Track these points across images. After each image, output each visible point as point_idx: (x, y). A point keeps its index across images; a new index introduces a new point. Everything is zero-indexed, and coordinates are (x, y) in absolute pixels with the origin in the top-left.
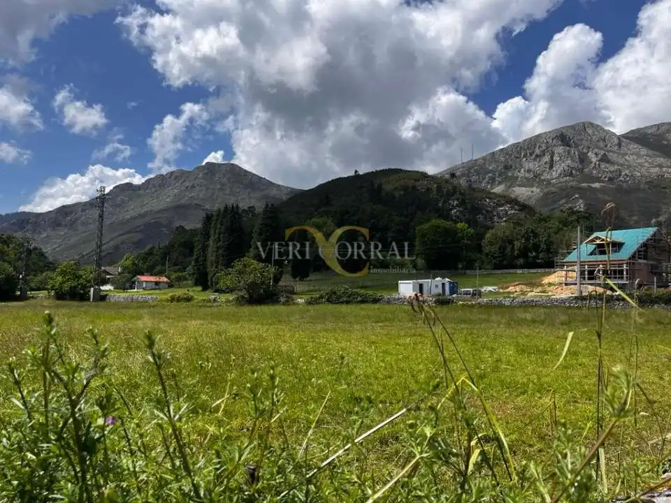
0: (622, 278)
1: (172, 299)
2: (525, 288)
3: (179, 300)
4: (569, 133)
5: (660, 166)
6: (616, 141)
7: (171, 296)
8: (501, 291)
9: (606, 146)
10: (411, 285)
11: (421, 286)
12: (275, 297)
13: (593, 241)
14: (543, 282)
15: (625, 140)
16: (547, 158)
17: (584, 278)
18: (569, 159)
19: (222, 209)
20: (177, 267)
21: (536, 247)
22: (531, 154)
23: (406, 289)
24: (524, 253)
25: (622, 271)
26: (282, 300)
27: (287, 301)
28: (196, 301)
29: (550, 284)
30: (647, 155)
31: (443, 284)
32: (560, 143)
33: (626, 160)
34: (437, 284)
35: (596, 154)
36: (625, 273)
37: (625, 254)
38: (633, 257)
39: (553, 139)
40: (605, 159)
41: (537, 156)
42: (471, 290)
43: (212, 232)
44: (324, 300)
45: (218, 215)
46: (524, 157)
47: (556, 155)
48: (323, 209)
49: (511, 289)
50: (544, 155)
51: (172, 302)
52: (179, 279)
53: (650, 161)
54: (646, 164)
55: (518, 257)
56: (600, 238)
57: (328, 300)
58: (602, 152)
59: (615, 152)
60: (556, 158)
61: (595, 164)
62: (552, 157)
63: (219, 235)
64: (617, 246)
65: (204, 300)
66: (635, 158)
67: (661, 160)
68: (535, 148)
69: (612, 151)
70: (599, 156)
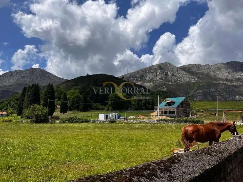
0: (175, 114)
1: (3, 121)
2: (144, 117)
3: (6, 121)
4: (162, 66)
5: (189, 78)
6: (176, 69)
7: (3, 120)
8: (136, 118)
9: (173, 70)
10: (103, 116)
11: (107, 116)
12: (47, 120)
13: (166, 101)
14: (151, 115)
15: (179, 69)
16: (155, 74)
17: (163, 114)
18: (162, 74)
19: (31, 85)
20: (13, 108)
21: (149, 103)
22: (150, 72)
23: (101, 117)
24: (145, 104)
25: (175, 111)
26: (50, 121)
27: (52, 122)
28: (14, 122)
29: (153, 116)
30: (186, 74)
31: (115, 116)
32: (159, 69)
33: (179, 75)
34: (113, 115)
35: (170, 73)
36: (175, 112)
37: (176, 106)
38: (178, 107)
39: (157, 68)
40: (173, 75)
41: (152, 73)
42: (124, 117)
43: (26, 94)
44: (67, 121)
45: (29, 88)
46: (148, 73)
48: (75, 87)
49: (139, 117)
50: (154, 72)
51: (3, 122)
52: (12, 113)
53: (186, 76)
55: (143, 106)
56: (168, 100)
57: (68, 122)
58: (172, 73)
59: (176, 73)
60: (158, 74)
61: (170, 76)
62: (157, 73)
63: (29, 96)
64: (174, 103)
65: (17, 121)
66: (182, 75)
67: (190, 76)
68: (151, 70)
69: (175, 72)
70: (171, 74)
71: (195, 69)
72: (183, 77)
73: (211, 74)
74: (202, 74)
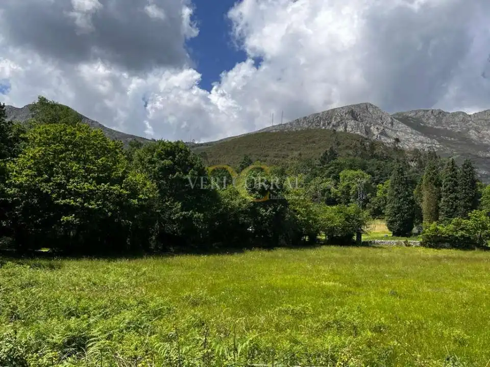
4: (357, 110)
5: (422, 142)
6: (390, 120)
9: (383, 123)
15: (395, 120)
18: (359, 131)
22: (328, 124)
30: (412, 133)
32: (351, 117)
33: (398, 135)
35: (377, 128)
39: (346, 114)
40: (383, 133)
41: (334, 126)
47: (348, 126)
50: (339, 125)
53: (414, 138)
54: (412, 140)
58: (382, 128)
59: (390, 129)
61: (377, 136)
62: (346, 127)
66: (403, 134)
67: (421, 138)
68: (331, 119)
69: (387, 128)
70: (380, 131)
71: (431, 122)
72: (408, 140)
73: (471, 134)
74: (450, 134)
